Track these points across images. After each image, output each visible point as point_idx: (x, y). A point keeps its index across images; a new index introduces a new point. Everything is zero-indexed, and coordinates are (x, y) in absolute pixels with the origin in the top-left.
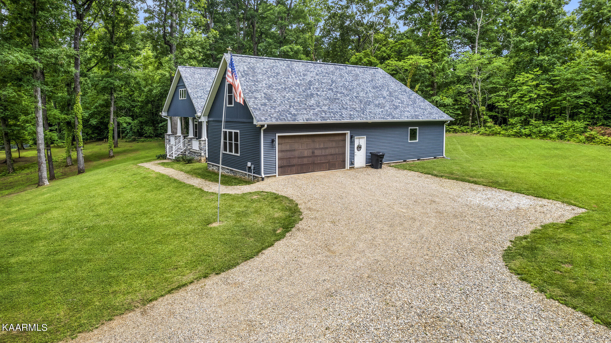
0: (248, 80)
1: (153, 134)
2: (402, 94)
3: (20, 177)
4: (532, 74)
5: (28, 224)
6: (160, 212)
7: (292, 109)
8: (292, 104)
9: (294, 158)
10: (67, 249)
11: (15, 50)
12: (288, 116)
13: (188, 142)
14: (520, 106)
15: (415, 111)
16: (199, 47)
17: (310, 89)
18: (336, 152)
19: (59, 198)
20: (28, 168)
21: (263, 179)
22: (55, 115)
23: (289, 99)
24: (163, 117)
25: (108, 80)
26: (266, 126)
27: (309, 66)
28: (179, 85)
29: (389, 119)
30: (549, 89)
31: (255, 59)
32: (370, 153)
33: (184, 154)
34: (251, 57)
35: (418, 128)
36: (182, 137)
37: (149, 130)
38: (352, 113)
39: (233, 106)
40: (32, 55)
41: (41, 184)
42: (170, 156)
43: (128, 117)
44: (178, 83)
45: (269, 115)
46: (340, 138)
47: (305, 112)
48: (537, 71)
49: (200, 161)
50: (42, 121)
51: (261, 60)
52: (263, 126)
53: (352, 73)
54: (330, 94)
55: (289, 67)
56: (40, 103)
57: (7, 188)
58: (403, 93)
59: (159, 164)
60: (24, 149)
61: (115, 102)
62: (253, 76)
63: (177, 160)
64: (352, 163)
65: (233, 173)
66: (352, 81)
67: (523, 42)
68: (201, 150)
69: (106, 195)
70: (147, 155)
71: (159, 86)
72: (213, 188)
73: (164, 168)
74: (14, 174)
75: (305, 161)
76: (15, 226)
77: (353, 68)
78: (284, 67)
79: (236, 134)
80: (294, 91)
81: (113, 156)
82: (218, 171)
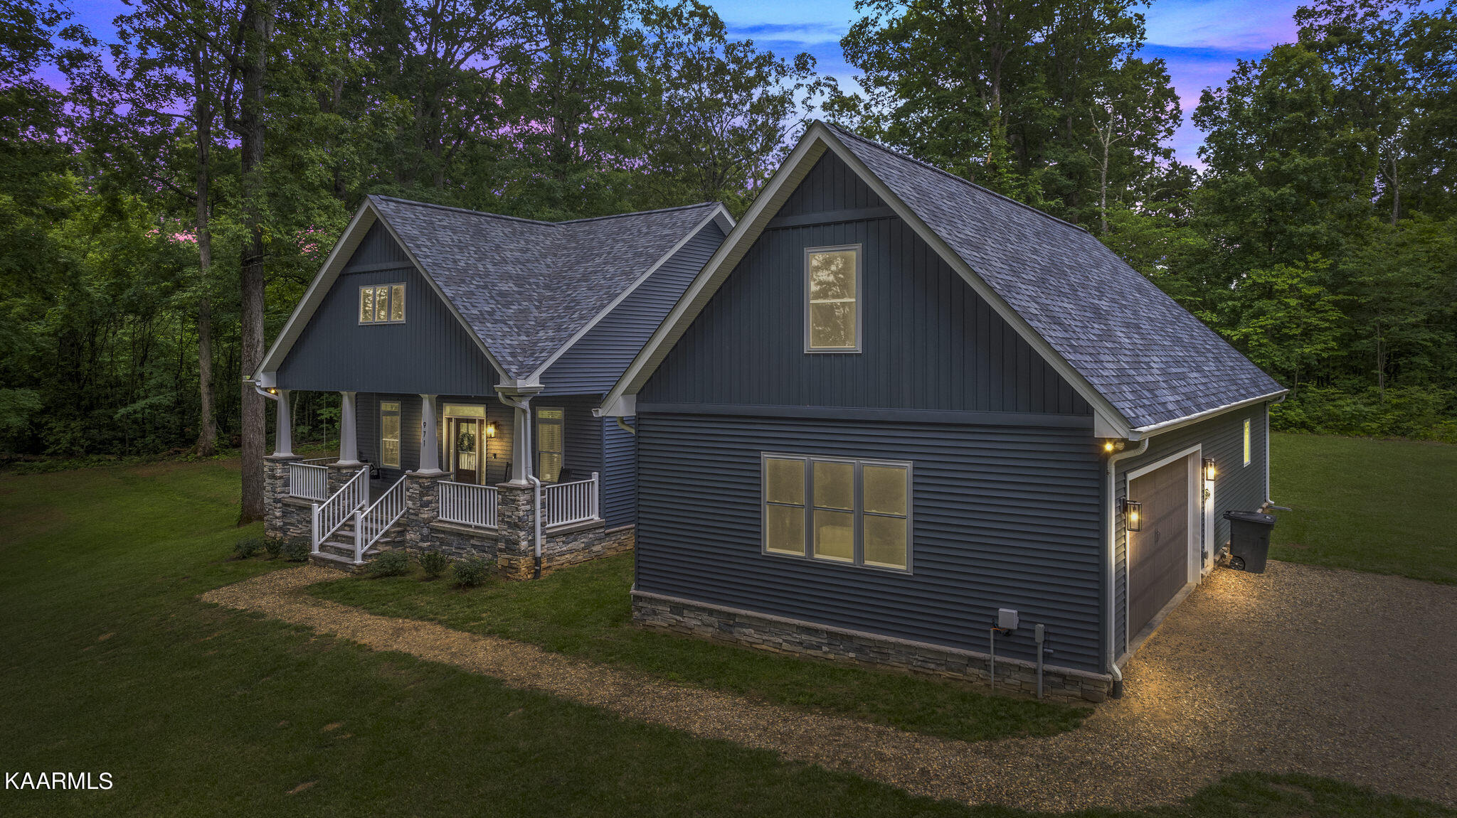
13: (422, 494)
21: (1116, 688)
26: (1146, 445)
28: (355, 269)
33: (397, 537)
39: (856, 349)
42: (326, 549)
49: (506, 571)
63: (386, 570)
82: (726, 637)
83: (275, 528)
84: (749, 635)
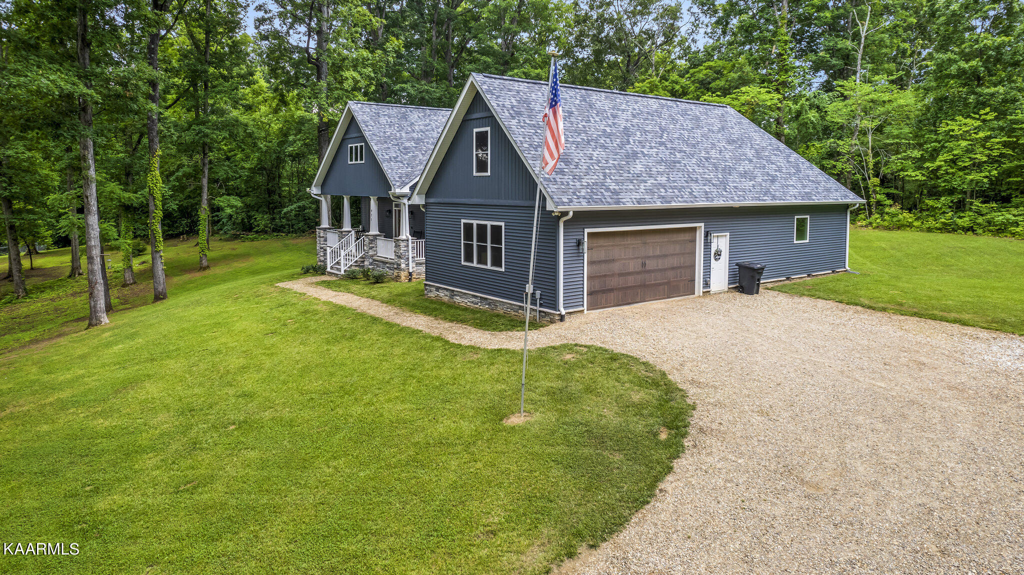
0: (522, 124)
1: (270, 228)
2: (775, 155)
3: (39, 305)
4: (978, 119)
5: (104, 414)
6: (379, 389)
7: (608, 180)
8: (607, 171)
9: (613, 275)
10: (212, 479)
11: (50, 69)
12: (606, 194)
13: (369, 243)
14: (951, 176)
15: (804, 186)
16: (370, 69)
17: (629, 142)
18: (680, 263)
19: (146, 355)
20: (51, 288)
21: (562, 318)
22: (112, 192)
23: (599, 161)
24: (313, 196)
25: (200, 129)
26: (571, 214)
27: (618, 100)
28: (347, 137)
29: (768, 201)
30: (1005, 145)
31: (526, 84)
32: (737, 264)
33: (360, 263)
34: (518, 81)
35: (808, 217)
36: (353, 232)
37: (262, 220)
38: (707, 188)
39: (489, 174)
40: (80, 78)
41: (94, 321)
42: (332, 268)
43: (232, 197)
44: (345, 134)
45: (574, 193)
46: (687, 237)
47: (632, 187)
48: (986, 114)
49: (397, 278)
50: (96, 203)
51: (536, 87)
52: (565, 214)
53: (689, 115)
54: (664, 153)
55: (585, 100)
56: (92, 169)
57: (23, 327)
58: (775, 152)
59: (318, 284)
60: (37, 253)
61: (210, 169)
62: (529, 116)
63: (351, 276)
64: (707, 284)
65: (489, 304)
66: (693, 128)
67: (955, 61)
68: (399, 257)
69: (244, 349)
70: (270, 264)
71: (299, 140)
72: (468, 336)
73: (334, 293)
74: (28, 300)
75: (631, 281)
76: (77, 417)
77: (688, 106)
78: (578, 102)
79: (496, 230)
80: (603, 147)
81: (208, 267)
82: (451, 300)
83: (321, 261)
84: (458, 299)
